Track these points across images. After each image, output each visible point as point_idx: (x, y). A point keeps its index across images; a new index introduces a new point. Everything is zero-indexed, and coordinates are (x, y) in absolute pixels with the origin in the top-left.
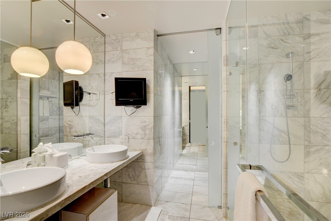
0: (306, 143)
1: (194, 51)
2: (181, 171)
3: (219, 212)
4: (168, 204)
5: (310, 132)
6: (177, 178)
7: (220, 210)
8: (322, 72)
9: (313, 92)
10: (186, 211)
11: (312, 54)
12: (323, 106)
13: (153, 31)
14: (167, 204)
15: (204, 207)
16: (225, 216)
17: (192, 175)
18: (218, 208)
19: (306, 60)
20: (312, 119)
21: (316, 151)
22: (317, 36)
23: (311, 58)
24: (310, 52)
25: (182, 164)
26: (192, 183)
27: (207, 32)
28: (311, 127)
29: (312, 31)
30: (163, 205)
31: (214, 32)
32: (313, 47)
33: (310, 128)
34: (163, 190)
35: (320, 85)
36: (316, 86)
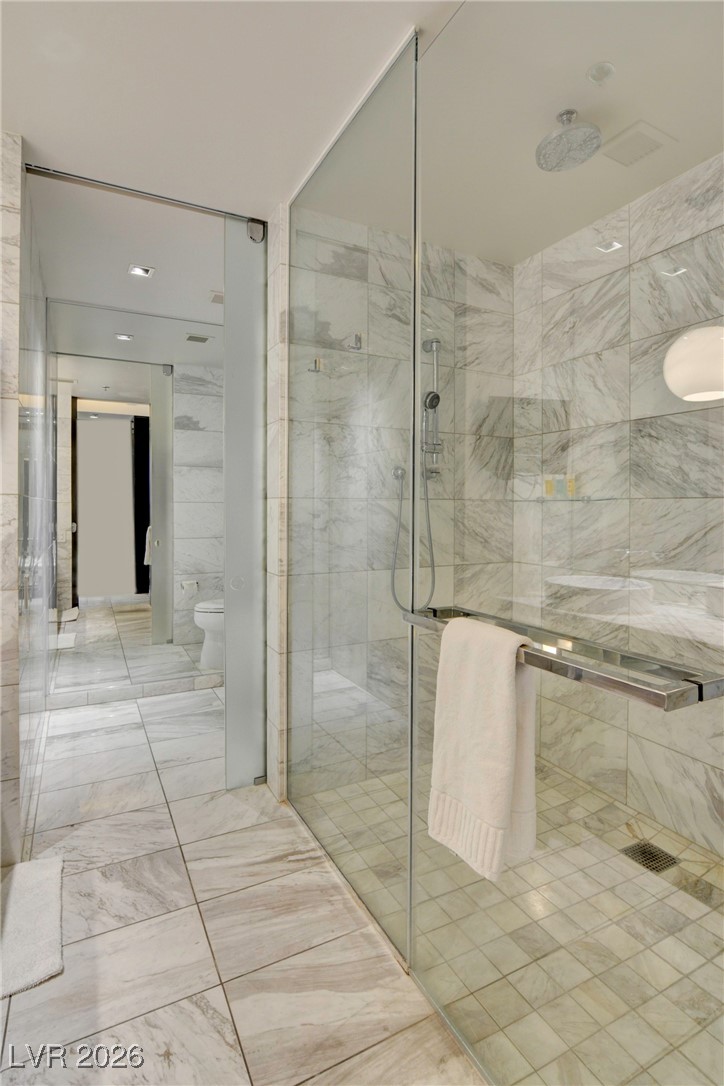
0: (458, 561)
1: (147, 271)
2: (81, 709)
3: (264, 795)
4: (81, 832)
5: (464, 533)
6: (75, 736)
7: (263, 787)
8: (485, 398)
9: (469, 440)
10: (157, 828)
11: (468, 352)
12: (486, 473)
13: (20, 142)
14: (76, 833)
15: (213, 796)
16: (285, 797)
17: (129, 712)
18: (256, 784)
19: (458, 366)
20: (468, 503)
21: (473, 576)
22: (476, 316)
23: (468, 361)
24: (464, 349)
25: (79, 684)
26: (139, 737)
27: (222, 219)
28: (466, 522)
29: (470, 302)
30: (61, 844)
31: (243, 227)
32: (469, 338)
33: (463, 524)
34: (36, 792)
35: (480, 426)
36: (474, 428)
